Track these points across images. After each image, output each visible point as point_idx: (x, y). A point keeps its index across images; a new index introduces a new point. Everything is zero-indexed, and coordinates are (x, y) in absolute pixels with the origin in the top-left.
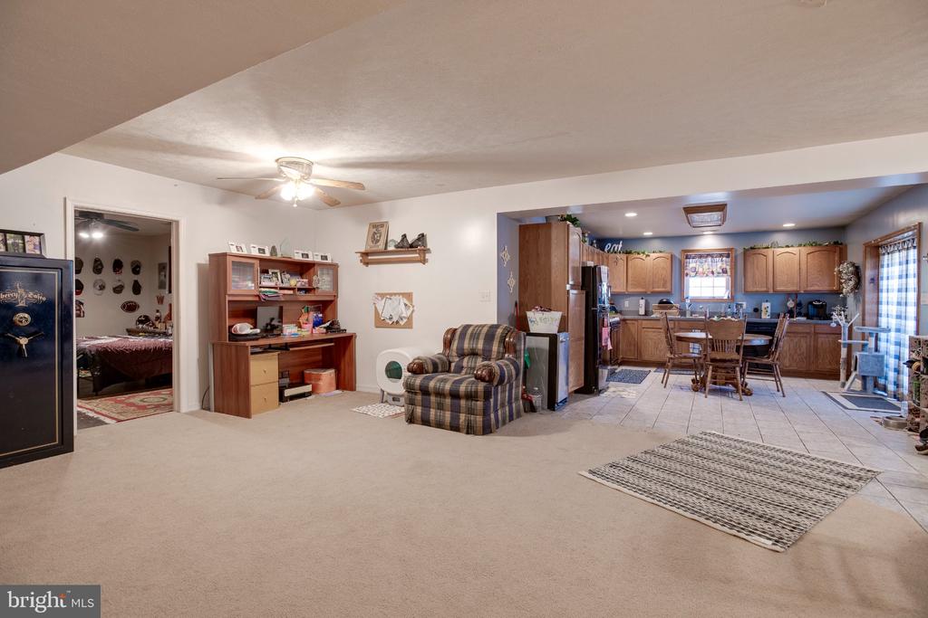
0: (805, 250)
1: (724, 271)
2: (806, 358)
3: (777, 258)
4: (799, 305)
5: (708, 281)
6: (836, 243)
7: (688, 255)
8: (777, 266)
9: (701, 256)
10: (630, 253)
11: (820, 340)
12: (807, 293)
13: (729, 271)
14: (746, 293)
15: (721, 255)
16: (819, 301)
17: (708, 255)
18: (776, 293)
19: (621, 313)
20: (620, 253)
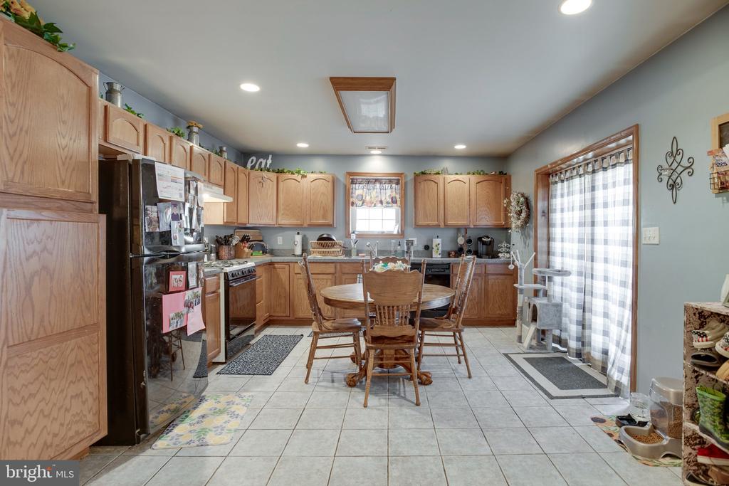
0: (474, 179)
1: (394, 201)
2: (477, 303)
3: (448, 187)
4: (469, 241)
5: (377, 212)
6: (501, 173)
7: (353, 178)
8: (448, 196)
9: (368, 182)
10: (282, 172)
11: (490, 282)
12: (476, 228)
13: (398, 200)
14: (418, 226)
15: (390, 182)
16: (488, 237)
17: (376, 180)
18: (447, 226)
19: (272, 253)
20: (268, 171)
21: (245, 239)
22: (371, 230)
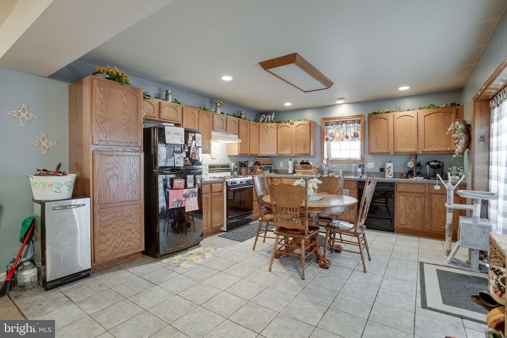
0: (422, 113)
1: (356, 136)
2: (420, 217)
3: (397, 122)
4: (418, 165)
5: (346, 144)
6: (453, 104)
7: (327, 122)
8: (397, 128)
9: (337, 123)
10: (280, 122)
11: (434, 201)
12: (424, 153)
13: (360, 134)
14: (371, 154)
15: (354, 122)
16: (436, 161)
17: (343, 122)
18: (396, 154)
19: (276, 172)
20: (272, 122)
21: (257, 163)
22: (342, 157)
